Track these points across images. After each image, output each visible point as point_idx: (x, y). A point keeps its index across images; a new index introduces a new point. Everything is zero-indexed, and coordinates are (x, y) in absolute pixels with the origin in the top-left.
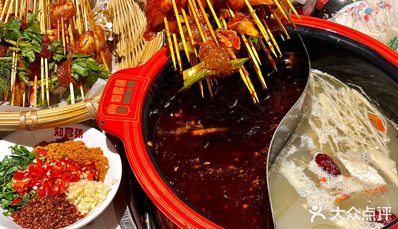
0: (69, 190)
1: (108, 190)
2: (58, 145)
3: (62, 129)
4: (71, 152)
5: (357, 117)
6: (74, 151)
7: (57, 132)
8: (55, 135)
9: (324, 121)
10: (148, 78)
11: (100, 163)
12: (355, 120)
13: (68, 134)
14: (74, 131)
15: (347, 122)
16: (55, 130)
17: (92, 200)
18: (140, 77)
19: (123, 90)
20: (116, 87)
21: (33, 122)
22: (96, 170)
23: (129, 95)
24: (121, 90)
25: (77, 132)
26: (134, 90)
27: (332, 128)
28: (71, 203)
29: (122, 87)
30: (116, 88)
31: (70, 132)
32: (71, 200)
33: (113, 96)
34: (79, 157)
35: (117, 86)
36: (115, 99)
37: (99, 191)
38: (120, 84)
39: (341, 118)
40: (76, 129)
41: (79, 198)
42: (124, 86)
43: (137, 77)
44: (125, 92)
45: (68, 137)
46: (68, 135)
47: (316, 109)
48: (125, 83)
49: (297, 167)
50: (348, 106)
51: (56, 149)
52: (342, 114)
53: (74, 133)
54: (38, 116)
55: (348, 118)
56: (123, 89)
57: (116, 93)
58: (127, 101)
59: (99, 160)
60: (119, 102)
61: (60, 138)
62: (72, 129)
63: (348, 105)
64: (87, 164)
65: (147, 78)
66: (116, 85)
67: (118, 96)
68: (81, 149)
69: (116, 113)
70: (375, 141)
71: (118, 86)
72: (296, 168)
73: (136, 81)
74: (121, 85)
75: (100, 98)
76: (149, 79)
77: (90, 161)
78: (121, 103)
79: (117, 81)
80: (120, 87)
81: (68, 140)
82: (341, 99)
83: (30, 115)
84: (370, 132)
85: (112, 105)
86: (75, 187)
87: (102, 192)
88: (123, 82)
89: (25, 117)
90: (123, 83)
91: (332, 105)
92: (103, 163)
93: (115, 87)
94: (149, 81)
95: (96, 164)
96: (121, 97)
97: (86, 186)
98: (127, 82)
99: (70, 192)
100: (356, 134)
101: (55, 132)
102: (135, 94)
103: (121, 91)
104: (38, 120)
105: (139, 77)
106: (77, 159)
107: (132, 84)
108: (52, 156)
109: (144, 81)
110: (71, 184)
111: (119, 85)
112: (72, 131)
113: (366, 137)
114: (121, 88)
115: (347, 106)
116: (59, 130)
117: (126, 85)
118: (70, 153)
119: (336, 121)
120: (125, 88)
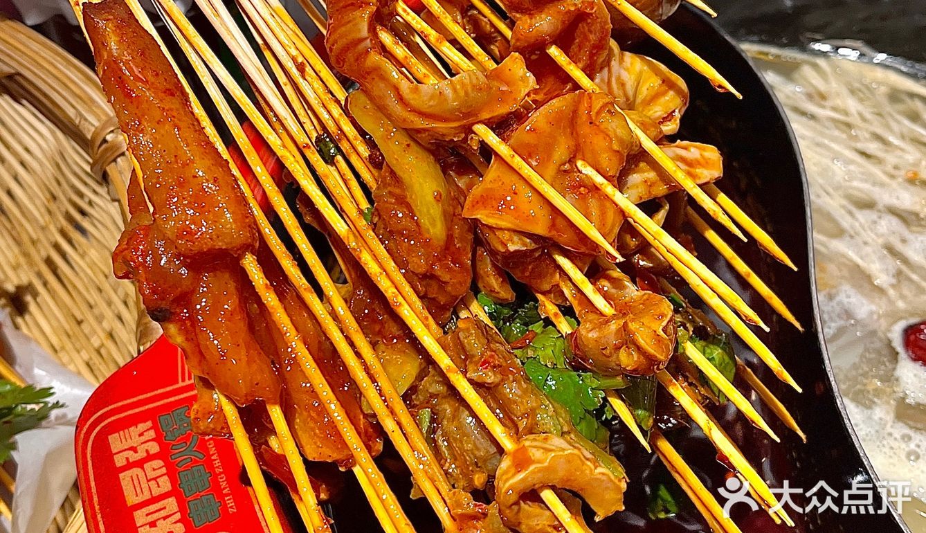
19: (164, 470)
20: (124, 469)
23: (197, 482)
24: (151, 474)
26: (204, 449)
29: (150, 457)
30: (128, 473)
33: (140, 517)
35: (129, 465)
38: (134, 449)
42: (154, 448)
49: (869, 412)
56: (158, 463)
57: (142, 498)
58: (206, 509)
60: (179, 529)
66: (119, 461)
67: (156, 506)
71: (131, 460)
72: (870, 418)
74: (141, 454)
79: (116, 442)
80: (140, 464)
88: (141, 435)
90: (143, 439)
91: (820, 139)
93: (121, 476)
96: (172, 504)
98: (155, 427)
102: (217, 463)
103: (155, 479)
111: (134, 457)
114: (148, 467)
117: (158, 439)
120: (163, 455)
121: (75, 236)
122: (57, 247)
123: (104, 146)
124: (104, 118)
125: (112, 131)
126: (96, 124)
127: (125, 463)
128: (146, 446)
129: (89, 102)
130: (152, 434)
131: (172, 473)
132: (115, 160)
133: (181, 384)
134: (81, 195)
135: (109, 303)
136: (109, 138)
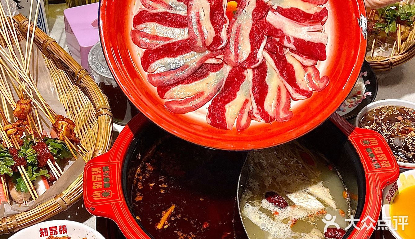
3: (46, 229)
7: (42, 233)
8: (41, 236)
10: (119, 161)
14: (58, 228)
16: (40, 231)
18: (112, 162)
20: (93, 175)
21: (14, 226)
23: (107, 180)
25: (61, 229)
26: (110, 174)
29: (99, 174)
30: (94, 176)
31: (54, 231)
33: (94, 184)
35: (94, 174)
36: (96, 185)
38: (96, 172)
40: (60, 227)
42: (100, 172)
45: (54, 235)
46: (53, 233)
53: (58, 231)
57: (95, 180)
58: (108, 185)
60: (101, 187)
62: (56, 227)
65: (117, 161)
66: (93, 173)
67: (98, 182)
69: (101, 198)
73: (109, 165)
74: (97, 173)
78: (104, 189)
79: (93, 169)
80: (96, 174)
85: (95, 192)
88: (98, 169)
89: (6, 223)
94: (120, 163)
96: (101, 183)
102: (112, 178)
104: (19, 224)
107: (106, 169)
109: (116, 164)
117: (101, 171)
120: (102, 174)
121: (88, 126)
122: (83, 127)
123: (99, 111)
124: (101, 105)
125: (102, 109)
126: (99, 106)
127: (94, 173)
128: (98, 172)
129: (99, 100)
130: (100, 170)
131: (102, 177)
132: (100, 115)
133: (109, 162)
134: (92, 118)
135: (91, 144)
136: (100, 110)
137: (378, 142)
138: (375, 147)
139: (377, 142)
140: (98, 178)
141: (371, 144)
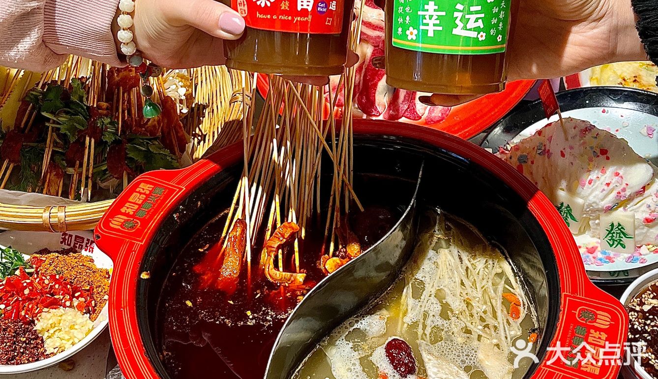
0: (39, 318)
1: (91, 328)
2: (57, 257)
3: (71, 236)
4: (69, 269)
5: (485, 291)
6: (72, 268)
7: (64, 239)
8: (61, 243)
9: (429, 289)
10: (183, 188)
11: (100, 290)
12: (480, 296)
13: (77, 244)
14: (85, 241)
15: (467, 297)
16: (63, 236)
17: (67, 337)
18: (174, 184)
19: (144, 199)
20: (137, 192)
21: (59, 221)
22: (92, 298)
23: (148, 206)
24: (140, 197)
25: (88, 243)
26: (157, 201)
27: (435, 302)
28: (40, 335)
29: (144, 194)
30: (136, 194)
31: (79, 242)
32: (41, 332)
33: (127, 205)
34: (76, 277)
35: (139, 192)
36: (128, 208)
37: (76, 327)
38: (143, 189)
39: (459, 290)
40: (88, 240)
41: (51, 331)
42: (148, 192)
43: (170, 183)
44: (145, 201)
45: (77, 249)
46: (78, 246)
47: (427, 269)
48: (151, 189)
50: (478, 274)
51: (53, 262)
52: (462, 284)
53: (84, 244)
54: (66, 214)
55: (469, 290)
57: (133, 201)
58: (142, 214)
59: (100, 286)
60: (131, 213)
61: (67, 247)
62: (83, 239)
63: (479, 272)
64: (83, 288)
65: (181, 187)
66: (138, 190)
67: (133, 205)
68: (82, 267)
69: (120, 227)
70: (495, 331)
73: (166, 188)
74: (144, 192)
75: (110, 204)
76: (185, 189)
77: (89, 285)
78: (133, 216)
79: (142, 185)
81: (75, 252)
82: (472, 263)
83: (57, 211)
84: (495, 316)
85: (119, 216)
86: (49, 316)
87: (80, 329)
88: (148, 187)
89: (50, 213)
90: (148, 189)
92: (103, 291)
94: (183, 190)
95: (95, 290)
96: (136, 207)
97: (64, 317)
98: (153, 188)
99: (40, 320)
100: (472, 316)
101: (62, 238)
102: (156, 206)
103: (140, 199)
104: (66, 219)
105: (172, 184)
106: (74, 280)
107: (159, 192)
108: (45, 269)
109: (176, 190)
110: (45, 310)
111: (141, 191)
112: (83, 242)
113: (486, 323)
114: (142, 195)
115: (477, 272)
116: (67, 237)
117: (151, 191)
118: (67, 270)
119: (449, 292)
120: (148, 195)
123: (235, 97)
128: (146, 191)
132: (234, 102)
136: (237, 95)
137: (610, 325)
138: (597, 329)
139: (608, 323)
140: (138, 200)
141: (595, 322)
